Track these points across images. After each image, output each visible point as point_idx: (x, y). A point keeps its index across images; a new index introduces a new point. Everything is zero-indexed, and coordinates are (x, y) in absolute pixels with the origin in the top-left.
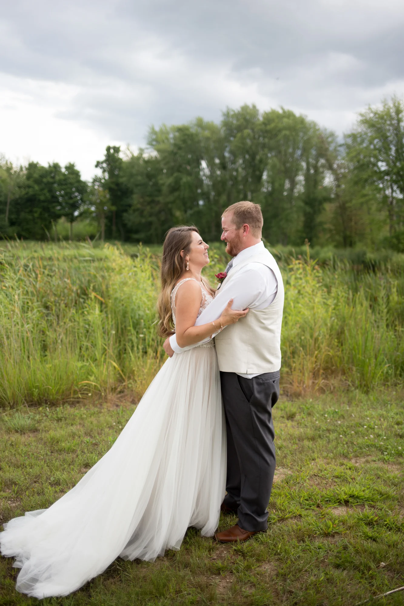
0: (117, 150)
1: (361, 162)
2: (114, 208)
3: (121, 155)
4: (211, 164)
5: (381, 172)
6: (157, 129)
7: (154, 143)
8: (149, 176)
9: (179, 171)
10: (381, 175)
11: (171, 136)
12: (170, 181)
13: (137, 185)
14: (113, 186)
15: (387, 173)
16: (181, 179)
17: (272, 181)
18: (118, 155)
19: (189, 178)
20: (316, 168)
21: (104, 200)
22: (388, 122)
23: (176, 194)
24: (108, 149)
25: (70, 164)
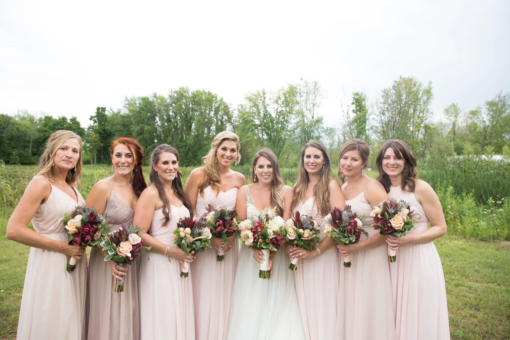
0: (104, 109)
1: (246, 120)
2: (102, 145)
3: (106, 113)
4: (162, 119)
5: (256, 125)
6: (129, 98)
7: (127, 106)
8: (124, 126)
9: (143, 123)
10: (256, 126)
11: (137, 102)
12: (138, 128)
13: (116, 131)
14: (101, 131)
15: (260, 126)
16: (144, 128)
17: (197, 129)
18: (104, 112)
19: (149, 127)
20: (222, 122)
21: (96, 140)
22: (259, 99)
23: (141, 136)
24: (98, 109)
25: (73, 117)
